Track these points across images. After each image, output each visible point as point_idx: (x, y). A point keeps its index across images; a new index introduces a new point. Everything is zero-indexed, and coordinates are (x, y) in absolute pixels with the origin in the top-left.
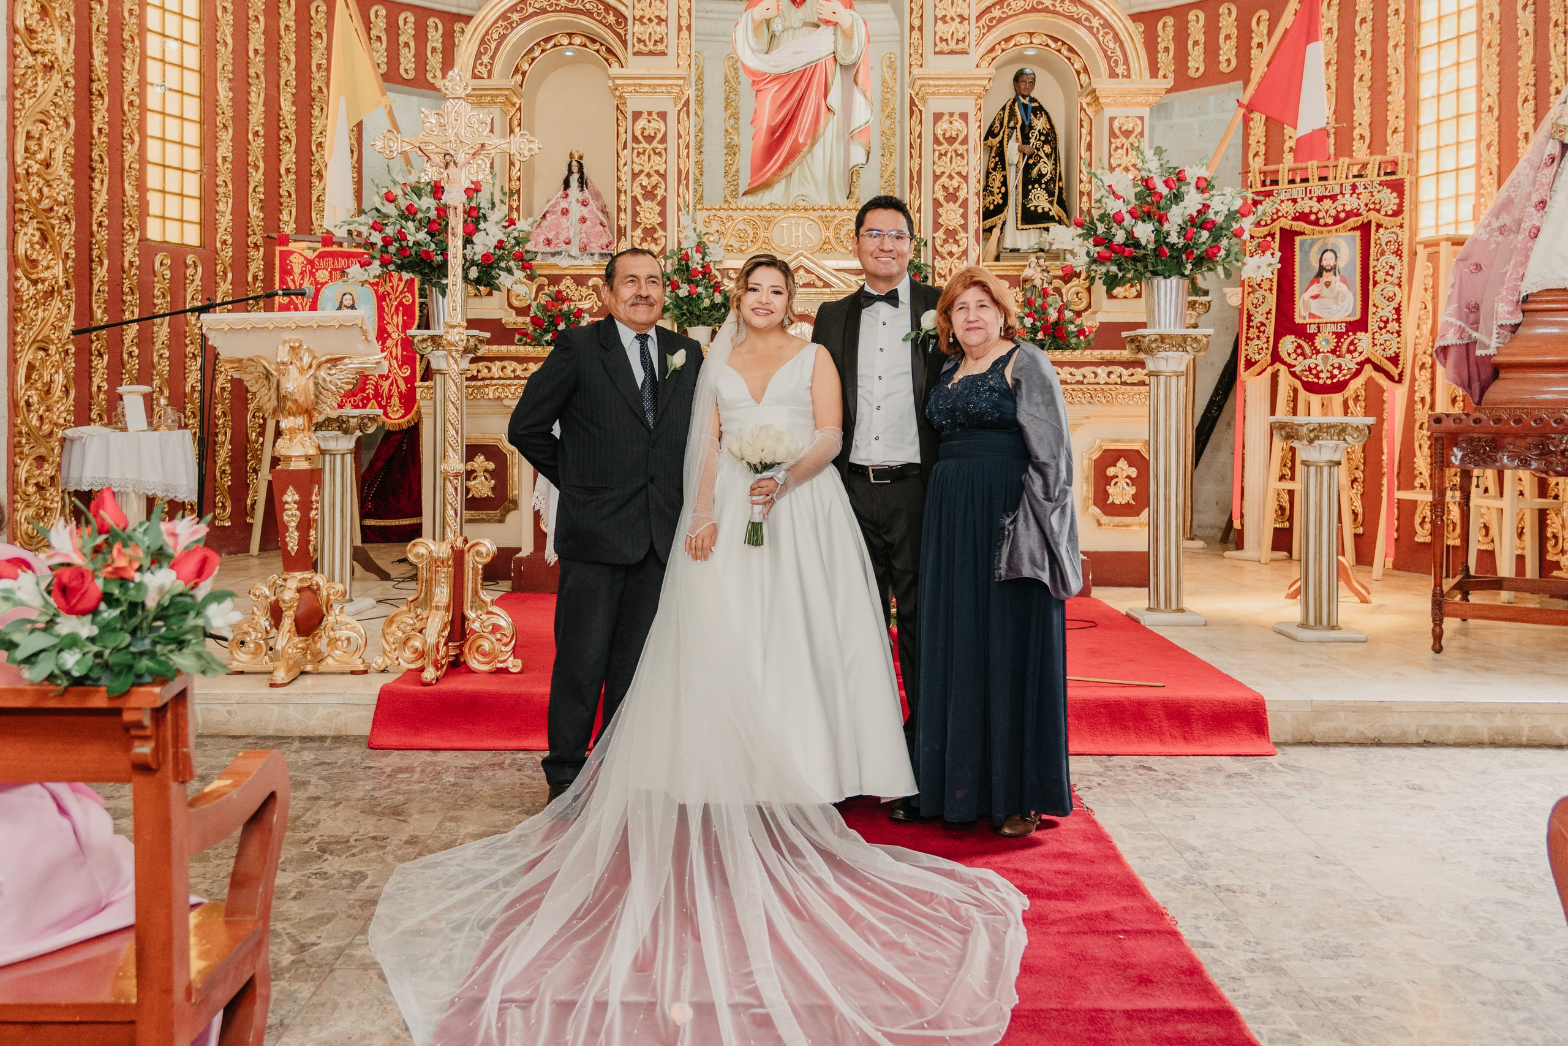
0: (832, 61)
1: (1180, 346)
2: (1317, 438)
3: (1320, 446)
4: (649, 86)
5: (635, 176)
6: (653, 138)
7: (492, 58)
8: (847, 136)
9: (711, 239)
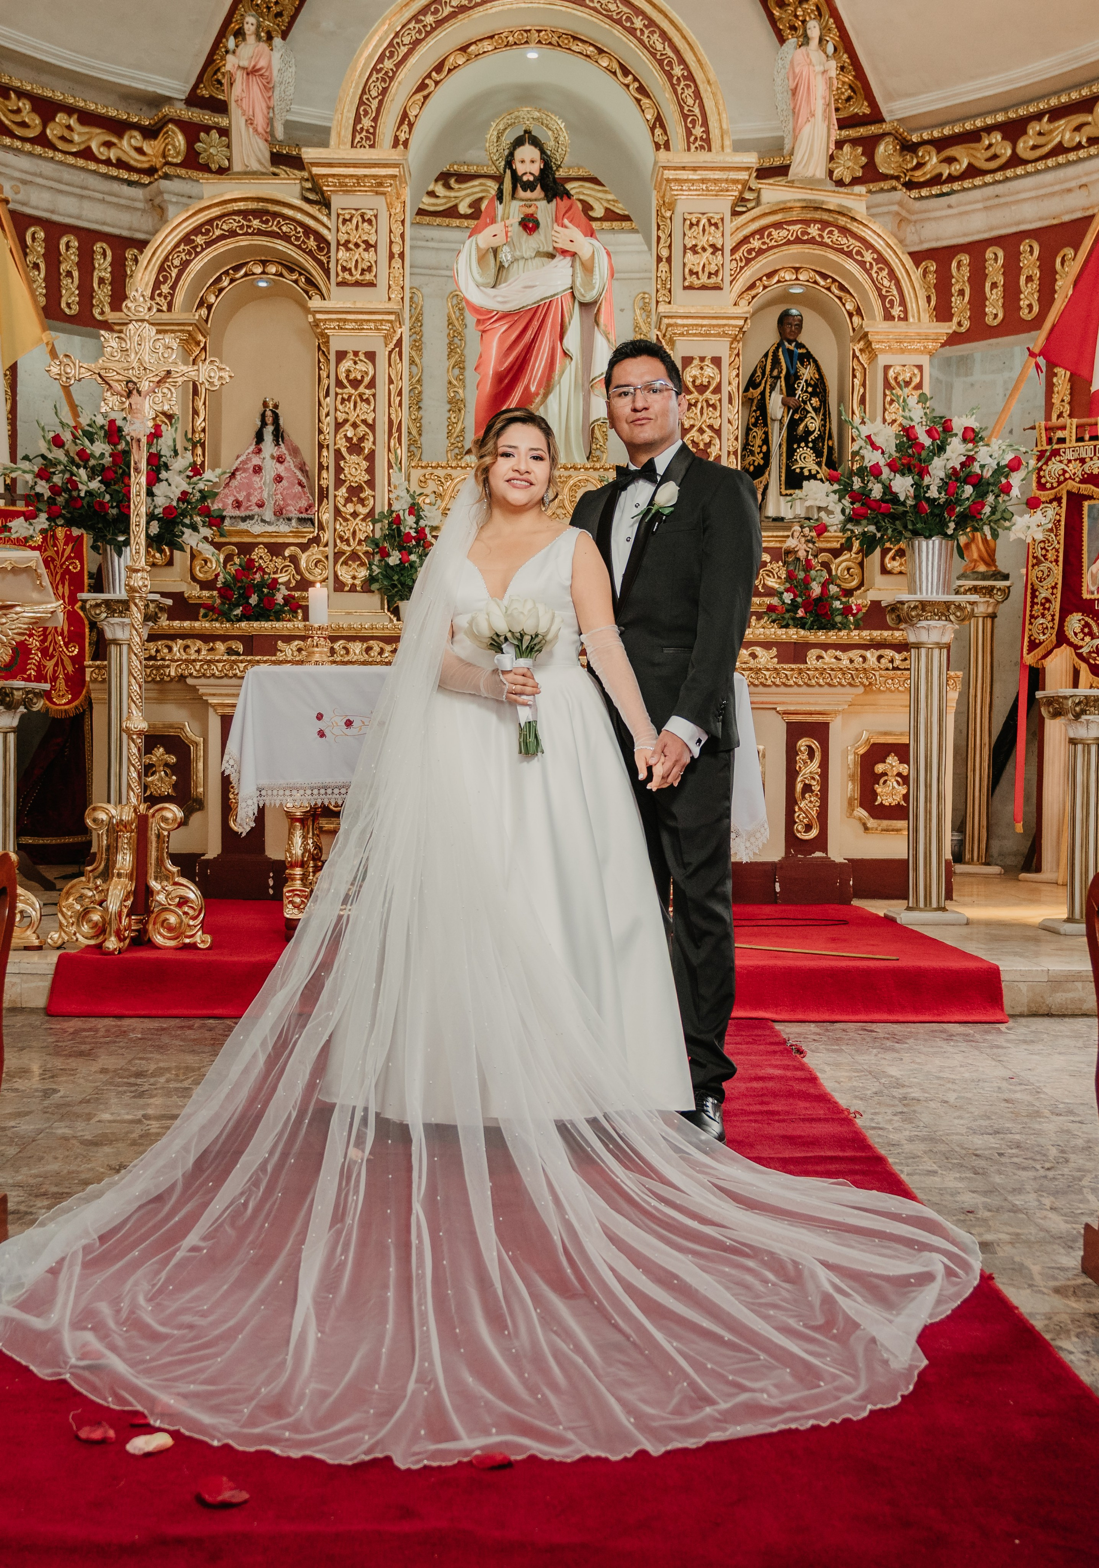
0: (569, 298)
1: (943, 614)
2: (1083, 712)
3: (1088, 721)
4: (356, 321)
5: (339, 426)
6: (361, 381)
7: (173, 287)
8: (587, 385)
9: (427, 501)
